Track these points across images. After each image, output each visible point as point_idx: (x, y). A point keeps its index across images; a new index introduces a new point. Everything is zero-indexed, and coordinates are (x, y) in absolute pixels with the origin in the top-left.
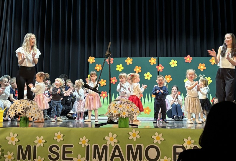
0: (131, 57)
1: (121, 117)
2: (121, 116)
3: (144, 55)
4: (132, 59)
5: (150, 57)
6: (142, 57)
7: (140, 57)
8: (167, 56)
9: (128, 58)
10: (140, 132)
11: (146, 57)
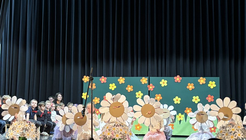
0: (123, 76)
3: (136, 75)
4: (124, 79)
5: (141, 76)
6: (133, 77)
8: (158, 76)
9: (121, 78)
11: (137, 76)
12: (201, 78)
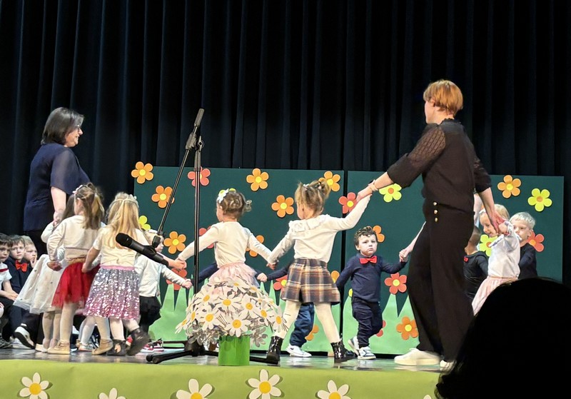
0: (264, 167)
1: (228, 335)
2: (228, 331)
3: (305, 165)
4: (266, 175)
5: (321, 169)
6: (297, 169)
7: (292, 168)
9: (257, 171)
10: (281, 379)
11: (309, 168)
12: (508, 178)
